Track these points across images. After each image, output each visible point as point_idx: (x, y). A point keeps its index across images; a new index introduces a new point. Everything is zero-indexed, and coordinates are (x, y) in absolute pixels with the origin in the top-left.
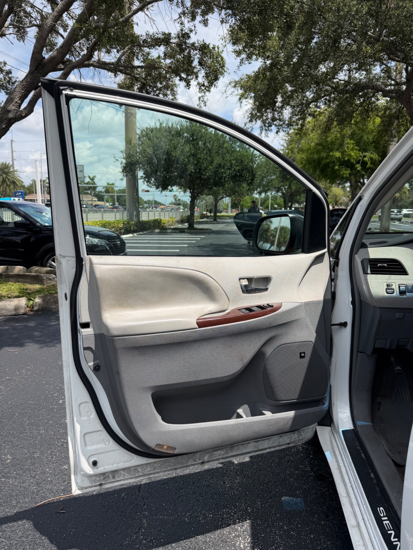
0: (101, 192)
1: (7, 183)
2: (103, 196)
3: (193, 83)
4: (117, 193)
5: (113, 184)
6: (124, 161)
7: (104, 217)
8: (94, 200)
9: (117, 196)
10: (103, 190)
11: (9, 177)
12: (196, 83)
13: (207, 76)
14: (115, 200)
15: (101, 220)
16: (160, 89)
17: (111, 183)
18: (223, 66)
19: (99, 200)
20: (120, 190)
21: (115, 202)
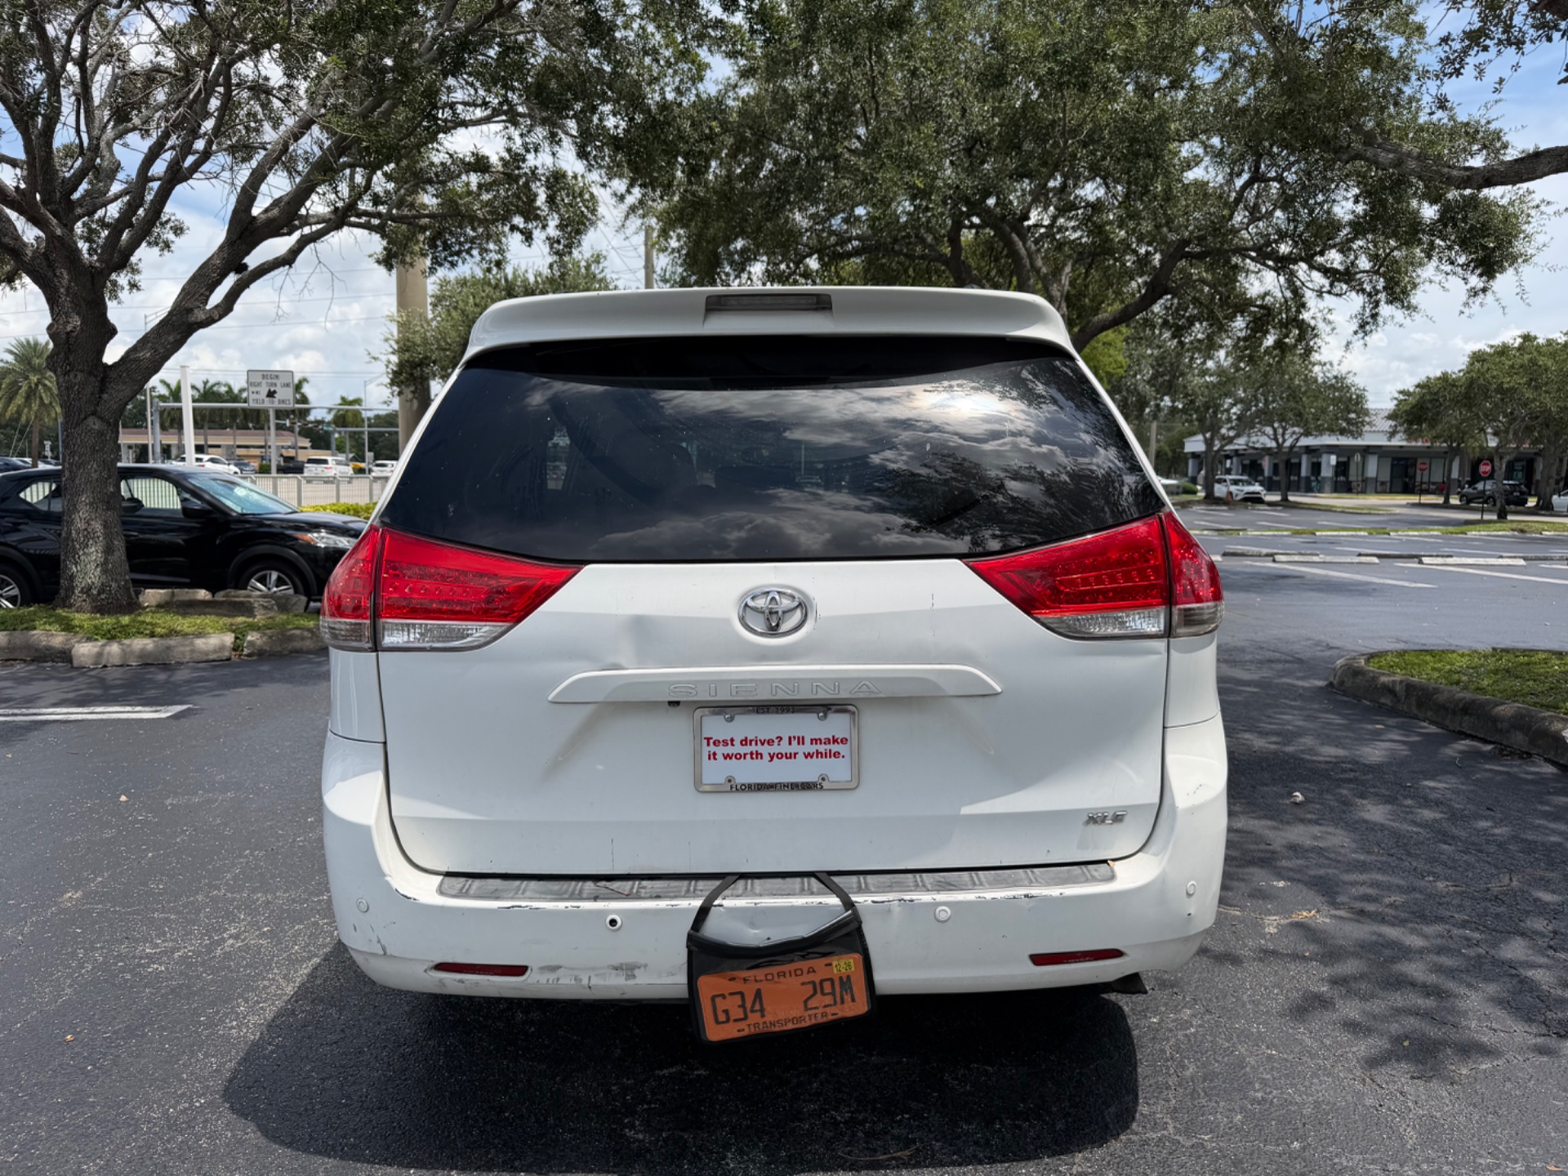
0: (321, 422)
1: (41, 398)
2: (328, 434)
3: (539, 235)
4: (369, 426)
5: (358, 401)
6: (395, 359)
7: (342, 493)
8: (300, 444)
9: (369, 433)
10: (329, 418)
11: (47, 382)
12: (543, 236)
13: (560, 227)
14: (364, 445)
15: (334, 501)
16: (472, 241)
17: (351, 398)
18: (593, 211)
19: (313, 447)
20: (377, 417)
21: (364, 452)
